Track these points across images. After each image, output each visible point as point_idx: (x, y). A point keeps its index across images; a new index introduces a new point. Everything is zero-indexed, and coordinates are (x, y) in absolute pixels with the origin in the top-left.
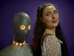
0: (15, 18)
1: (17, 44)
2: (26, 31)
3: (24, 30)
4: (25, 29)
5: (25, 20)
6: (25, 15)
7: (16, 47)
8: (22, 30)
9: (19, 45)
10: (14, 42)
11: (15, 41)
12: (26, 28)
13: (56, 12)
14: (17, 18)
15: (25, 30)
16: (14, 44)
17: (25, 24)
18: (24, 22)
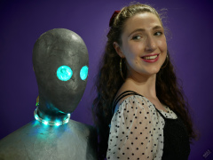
0: (42, 45)
1: (46, 122)
2: (74, 85)
3: (68, 81)
4: (72, 78)
5: (70, 53)
6: (71, 37)
7: (44, 132)
8: (61, 81)
9: (51, 127)
10: (36, 117)
11: (41, 114)
12: (75, 76)
14: (47, 46)
15: (72, 82)
16: (36, 123)
17: (70, 62)
18: (68, 58)
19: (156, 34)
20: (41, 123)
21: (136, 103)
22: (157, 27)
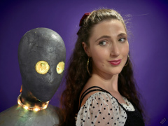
0: (25, 41)
1: (26, 107)
2: (51, 78)
3: (45, 74)
4: (49, 72)
5: (49, 49)
6: (50, 36)
7: (24, 116)
8: (39, 74)
9: (30, 112)
10: (19, 102)
11: (23, 100)
13: (125, 39)
14: (29, 42)
15: (49, 75)
16: (19, 107)
18: (46, 54)
19: (120, 40)
20: (22, 108)
21: (102, 99)
22: (121, 35)
